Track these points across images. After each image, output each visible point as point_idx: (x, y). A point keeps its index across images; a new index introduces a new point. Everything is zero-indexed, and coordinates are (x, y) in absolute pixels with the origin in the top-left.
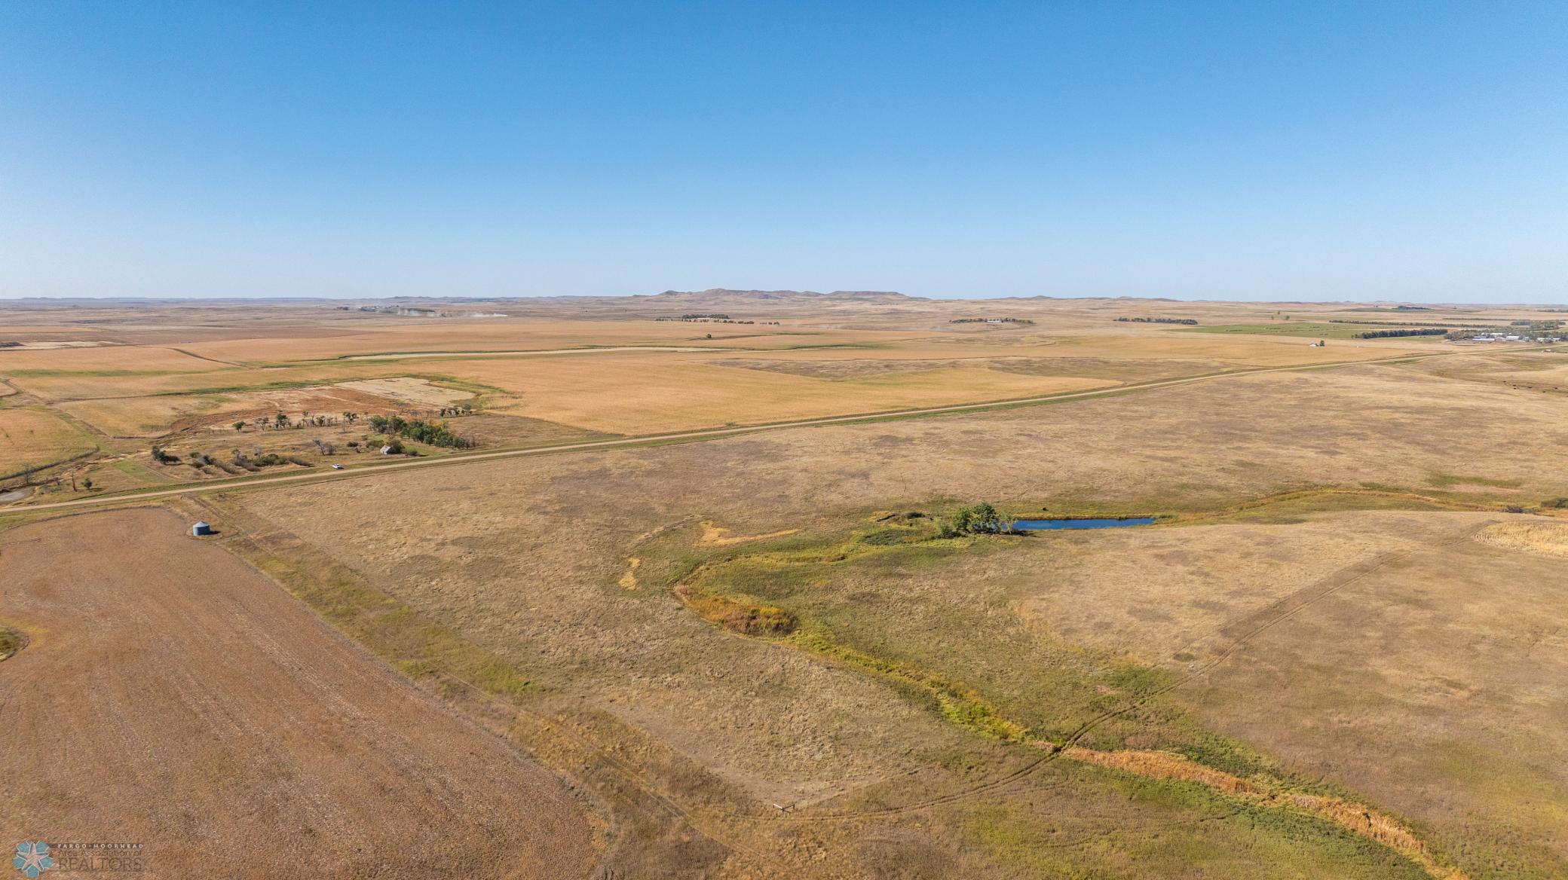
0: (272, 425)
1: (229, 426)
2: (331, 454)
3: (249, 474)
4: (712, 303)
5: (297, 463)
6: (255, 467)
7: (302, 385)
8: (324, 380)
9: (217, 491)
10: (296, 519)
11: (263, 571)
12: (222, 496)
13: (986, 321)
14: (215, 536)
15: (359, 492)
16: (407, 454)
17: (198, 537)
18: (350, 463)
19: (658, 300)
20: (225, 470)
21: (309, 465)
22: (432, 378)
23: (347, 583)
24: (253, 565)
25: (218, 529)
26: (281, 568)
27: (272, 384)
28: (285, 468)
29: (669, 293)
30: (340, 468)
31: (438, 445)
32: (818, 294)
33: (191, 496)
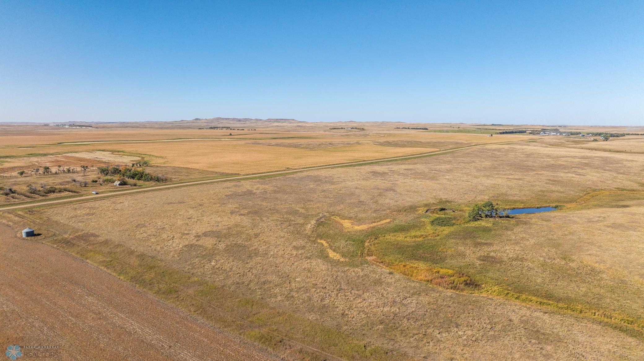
0: (41, 172)
1: (15, 174)
2: (85, 186)
3: (41, 198)
4: (217, 123)
5: (69, 191)
6: (44, 194)
7: (45, 155)
8: (56, 153)
9: (26, 208)
10: (89, 224)
11: (88, 261)
12: (30, 211)
13: (344, 129)
14: (39, 237)
15: (119, 206)
16: (131, 185)
17: (27, 238)
18: (101, 191)
19: (192, 122)
20: (25, 196)
21: (77, 192)
22: (113, 152)
23: (154, 267)
24: (78, 256)
25: (39, 232)
26: (100, 258)
27: (29, 154)
28: (63, 194)
29: (197, 119)
30: (97, 194)
31: (145, 180)
32: (261, 120)
33: (9, 212)
